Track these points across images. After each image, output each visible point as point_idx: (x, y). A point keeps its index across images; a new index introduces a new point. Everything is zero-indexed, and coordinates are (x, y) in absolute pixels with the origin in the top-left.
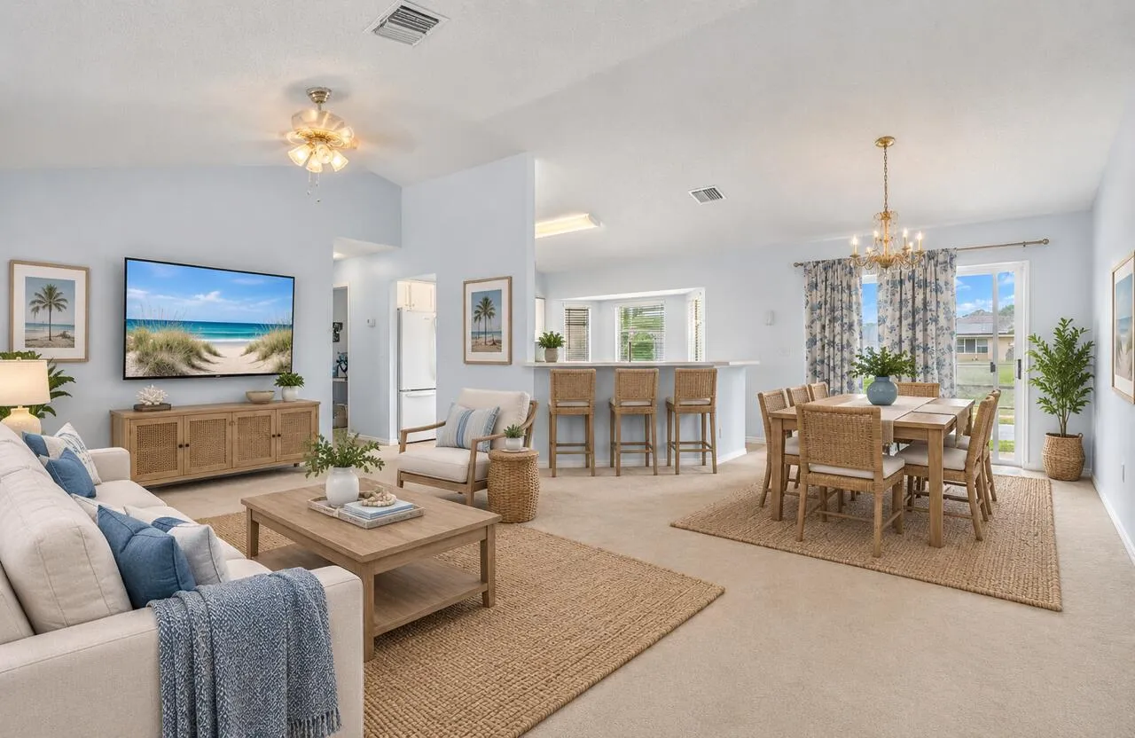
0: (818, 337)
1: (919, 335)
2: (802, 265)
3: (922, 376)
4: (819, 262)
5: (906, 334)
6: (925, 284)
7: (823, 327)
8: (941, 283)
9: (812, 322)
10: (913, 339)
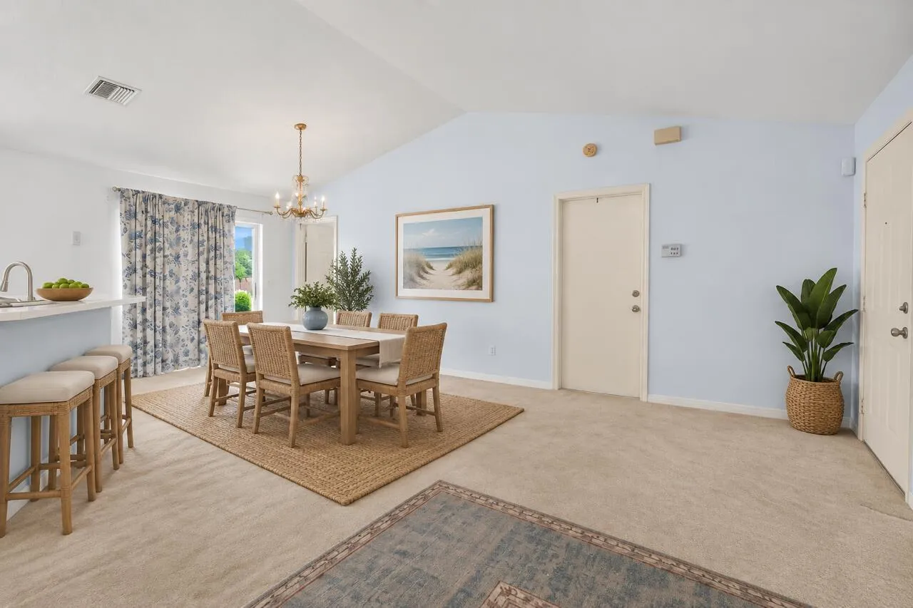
0: (139, 266)
1: (212, 269)
2: (119, 190)
3: (213, 300)
4: (138, 192)
5: (203, 267)
6: (215, 230)
7: (144, 257)
8: (226, 229)
9: (131, 251)
10: (208, 271)
